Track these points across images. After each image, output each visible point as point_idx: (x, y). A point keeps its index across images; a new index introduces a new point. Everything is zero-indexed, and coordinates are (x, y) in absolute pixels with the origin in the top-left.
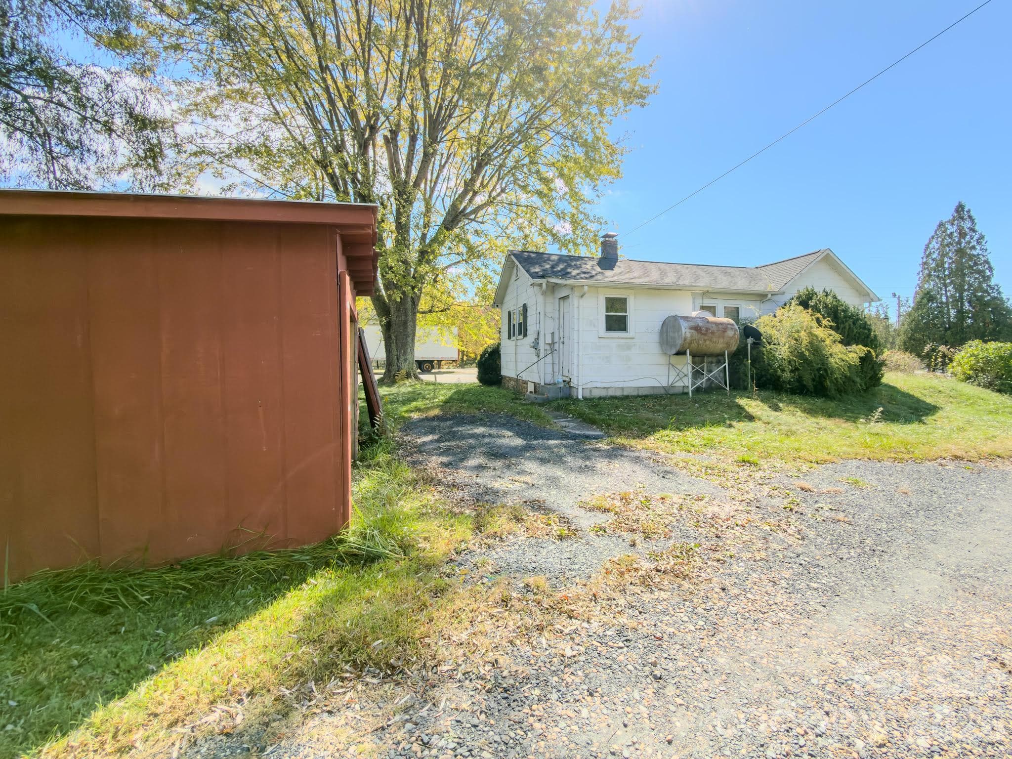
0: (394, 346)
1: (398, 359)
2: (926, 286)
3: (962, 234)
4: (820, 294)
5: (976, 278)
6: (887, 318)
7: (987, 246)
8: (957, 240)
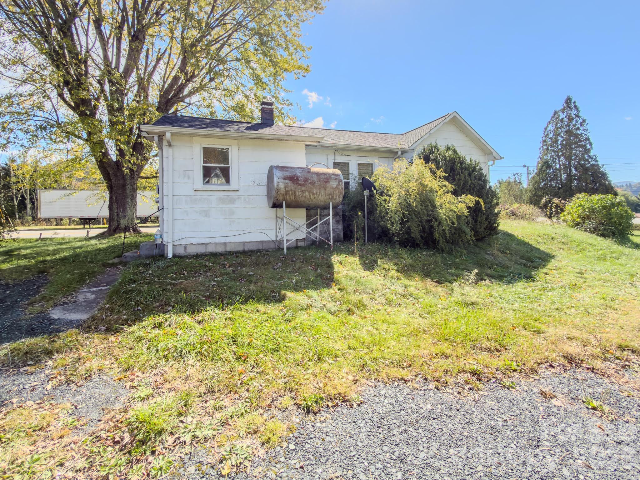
0: (115, 206)
1: (118, 215)
2: (545, 157)
3: (570, 119)
4: (442, 148)
5: (580, 151)
6: (520, 182)
7: (588, 127)
8: (566, 123)
